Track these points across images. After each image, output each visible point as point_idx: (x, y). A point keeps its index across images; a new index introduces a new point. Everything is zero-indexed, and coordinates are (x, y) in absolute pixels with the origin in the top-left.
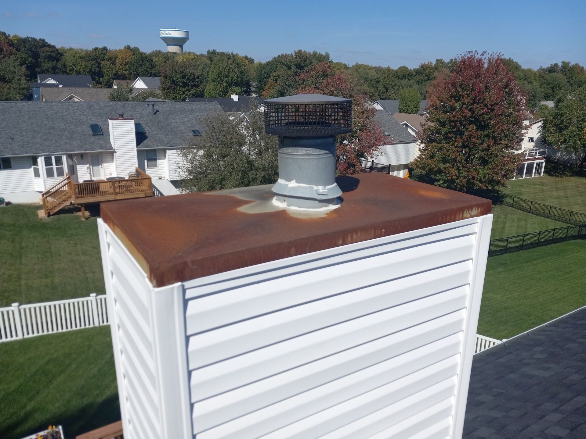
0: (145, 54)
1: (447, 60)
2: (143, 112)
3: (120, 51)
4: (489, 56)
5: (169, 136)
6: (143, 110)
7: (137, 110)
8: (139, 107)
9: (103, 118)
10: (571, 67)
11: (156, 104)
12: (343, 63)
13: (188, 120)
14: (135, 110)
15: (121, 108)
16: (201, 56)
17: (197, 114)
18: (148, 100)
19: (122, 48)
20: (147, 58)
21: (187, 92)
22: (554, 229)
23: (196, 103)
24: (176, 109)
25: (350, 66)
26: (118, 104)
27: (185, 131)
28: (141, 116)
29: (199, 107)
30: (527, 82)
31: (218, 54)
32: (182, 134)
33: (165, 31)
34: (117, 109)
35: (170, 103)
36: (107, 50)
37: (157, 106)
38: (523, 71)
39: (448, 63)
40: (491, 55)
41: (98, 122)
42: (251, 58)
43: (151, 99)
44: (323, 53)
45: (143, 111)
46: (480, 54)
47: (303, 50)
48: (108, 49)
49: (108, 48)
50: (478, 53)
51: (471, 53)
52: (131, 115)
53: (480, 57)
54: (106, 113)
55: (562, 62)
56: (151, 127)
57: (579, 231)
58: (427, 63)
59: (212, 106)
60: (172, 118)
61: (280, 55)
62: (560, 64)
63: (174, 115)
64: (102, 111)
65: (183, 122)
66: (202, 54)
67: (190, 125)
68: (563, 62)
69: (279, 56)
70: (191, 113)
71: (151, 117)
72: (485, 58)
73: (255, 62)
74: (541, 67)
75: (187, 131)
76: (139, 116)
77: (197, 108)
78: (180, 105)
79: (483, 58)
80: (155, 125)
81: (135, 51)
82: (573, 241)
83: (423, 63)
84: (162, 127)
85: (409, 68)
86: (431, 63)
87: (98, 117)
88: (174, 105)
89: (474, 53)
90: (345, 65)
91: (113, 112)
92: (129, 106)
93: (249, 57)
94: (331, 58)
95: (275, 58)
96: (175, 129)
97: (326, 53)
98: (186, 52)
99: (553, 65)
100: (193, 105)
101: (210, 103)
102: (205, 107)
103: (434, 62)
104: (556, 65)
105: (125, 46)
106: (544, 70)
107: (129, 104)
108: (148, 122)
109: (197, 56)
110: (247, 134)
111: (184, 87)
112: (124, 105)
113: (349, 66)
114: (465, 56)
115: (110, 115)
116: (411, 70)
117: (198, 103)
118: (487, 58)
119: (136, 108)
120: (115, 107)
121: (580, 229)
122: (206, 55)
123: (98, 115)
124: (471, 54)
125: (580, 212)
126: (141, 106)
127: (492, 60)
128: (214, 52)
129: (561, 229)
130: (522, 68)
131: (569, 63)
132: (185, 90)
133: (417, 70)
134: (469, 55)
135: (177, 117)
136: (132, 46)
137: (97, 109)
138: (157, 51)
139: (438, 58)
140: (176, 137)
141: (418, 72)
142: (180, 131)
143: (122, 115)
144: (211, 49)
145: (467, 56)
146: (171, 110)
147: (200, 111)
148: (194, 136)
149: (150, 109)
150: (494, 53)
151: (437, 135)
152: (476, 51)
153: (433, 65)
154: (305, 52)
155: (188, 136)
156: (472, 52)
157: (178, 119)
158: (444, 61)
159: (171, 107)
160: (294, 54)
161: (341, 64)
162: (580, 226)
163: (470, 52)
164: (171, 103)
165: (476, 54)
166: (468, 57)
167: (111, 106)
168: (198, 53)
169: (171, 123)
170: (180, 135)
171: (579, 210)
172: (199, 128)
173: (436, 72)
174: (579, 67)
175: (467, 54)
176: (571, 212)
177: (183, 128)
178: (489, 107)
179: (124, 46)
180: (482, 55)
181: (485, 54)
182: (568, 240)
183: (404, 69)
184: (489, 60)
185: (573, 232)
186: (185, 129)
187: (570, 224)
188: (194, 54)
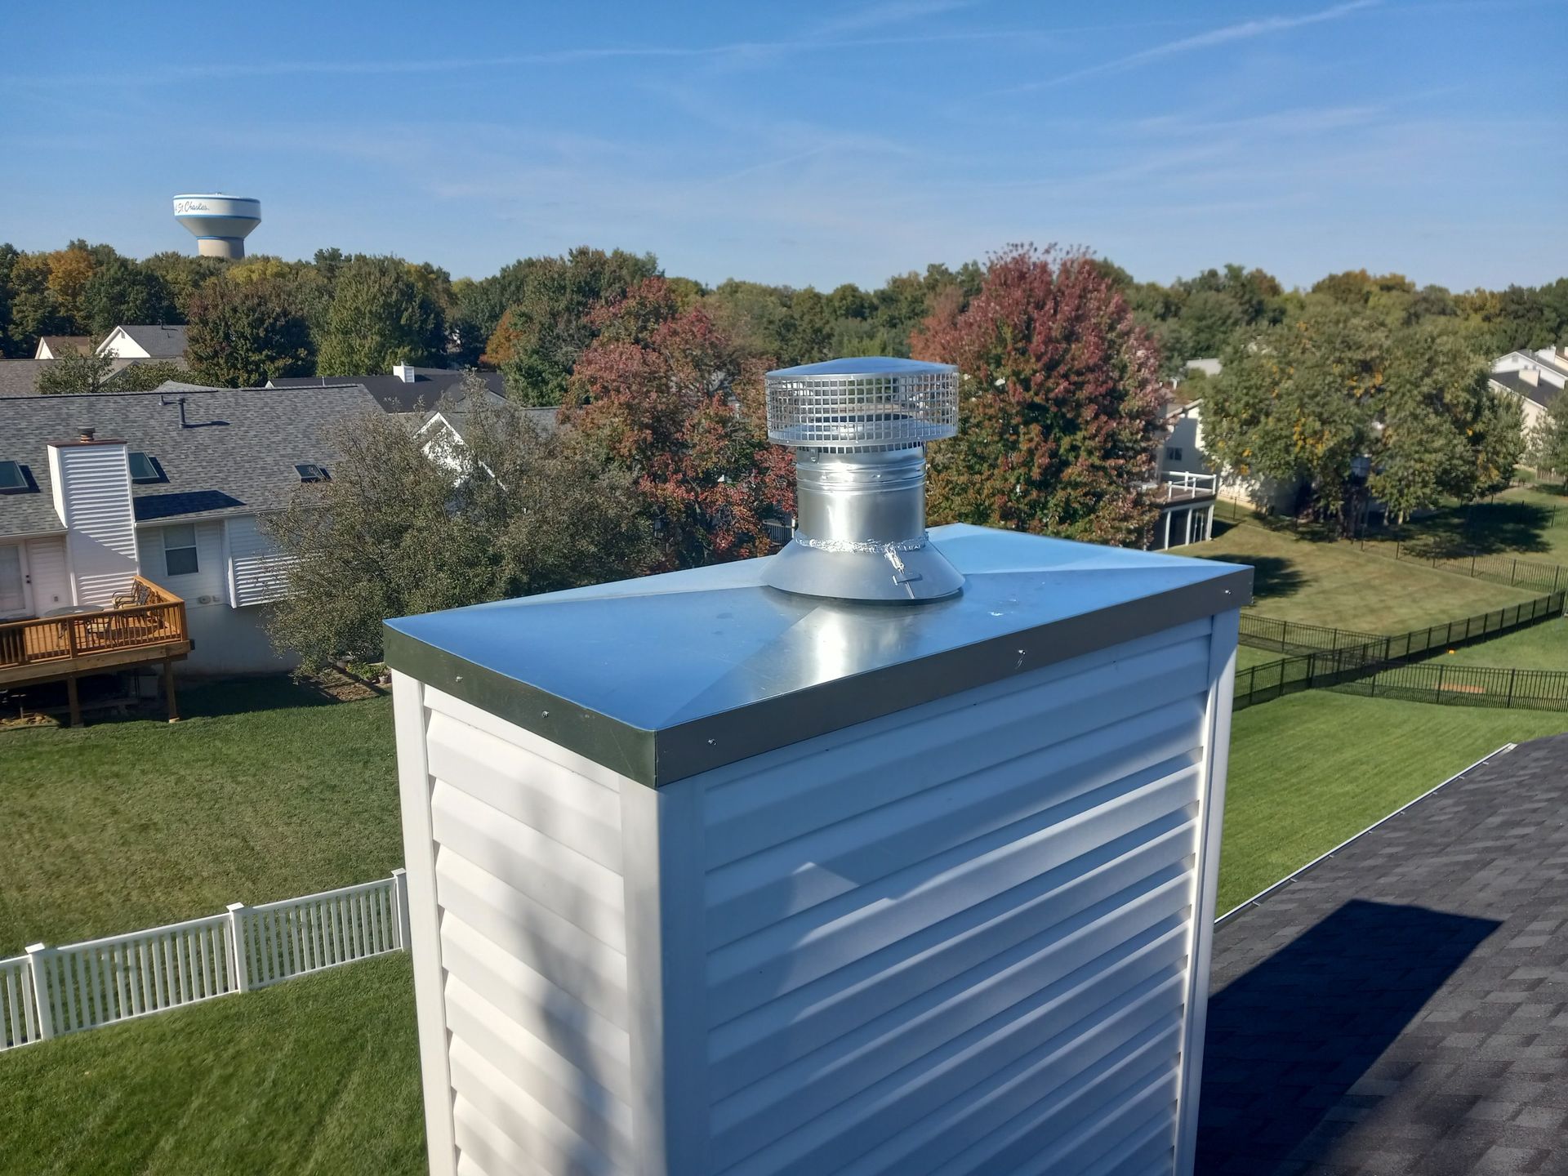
0: (133, 262)
1: (954, 267)
2: (152, 422)
3: (58, 257)
4: (1063, 255)
5: (231, 485)
6: (152, 418)
7: (132, 417)
8: (138, 408)
9: (28, 443)
10: (1246, 277)
11: (191, 398)
12: (692, 277)
13: (285, 440)
14: (127, 416)
15: (84, 412)
16: (300, 266)
17: (308, 421)
18: (161, 389)
19: (63, 247)
20: (141, 274)
21: (268, 363)
22: (1253, 668)
23: (305, 391)
24: (248, 411)
25: (713, 286)
26: (73, 403)
27: (275, 468)
28: (146, 434)
29: (314, 404)
30: (1152, 316)
31: (348, 259)
32: (269, 476)
33: (190, 200)
34: (70, 416)
35: (229, 394)
36: (15, 253)
37: (192, 405)
38: (1138, 288)
39: (959, 273)
40: (1068, 253)
41: (15, 453)
42: (440, 270)
43: (170, 386)
44: (641, 255)
45: (149, 418)
46: (1041, 250)
47: (592, 248)
48: (19, 251)
49: (18, 248)
50: (1036, 249)
51: (1019, 248)
52: (115, 431)
53: (1043, 258)
54: (37, 429)
55: (1226, 266)
56: (177, 462)
57: (1309, 668)
58: (905, 276)
59: (350, 397)
60: (236, 434)
61: (522, 260)
62: (1222, 272)
63: (243, 426)
64: (24, 424)
65: (269, 446)
66: (300, 261)
67: (289, 451)
68: (1229, 267)
69: (519, 262)
70: (290, 419)
71: (174, 434)
72: (1055, 260)
73: (453, 278)
74: (1179, 279)
75: (282, 468)
76: (139, 434)
77: (307, 406)
78: (259, 399)
79: (1049, 258)
80: (187, 456)
81: (100, 257)
82: (1298, 695)
83: (896, 276)
84: (211, 461)
85: (862, 289)
86: (917, 275)
87: (13, 440)
88: (241, 400)
89: (1026, 247)
90: (696, 284)
91: (60, 424)
92: (108, 408)
93: (435, 268)
94: (660, 268)
95: (508, 267)
96: (247, 465)
97: (648, 253)
98: (255, 258)
99: (1206, 273)
100: (296, 397)
101: (345, 390)
102: (330, 402)
103: (923, 273)
104: (1213, 274)
105: (72, 243)
106: (1185, 285)
107: (109, 401)
108: (168, 448)
109: (288, 265)
110: (459, 469)
111: (259, 350)
112: (91, 405)
113: (709, 287)
114: (1004, 257)
115: (49, 434)
116: (867, 294)
117: (310, 393)
118: (1058, 261)
119: (129, 411)
120: (65, 411)
121: (1309, 663)
122: (314, 263)
123: (14, 436)
124: (1021, 251)
125: (1305, 623)
126: (146, 406)
127: (1071, 266)
128: (335, 255)
129: (1265, 667)
130: (1136, 280)
131: (1240, 269)
132: (263, 357)
133: (883, 292)
134: (1015, 254)
135: (253, 433)
136: (93, 242)
137: (8, 418)
138: (166, 256)
139: (932, 263)
140: (251, 487)
141: (886, 298)
142: (263, 468)
143: (89, 433)
144: (326, 247)
145: (1011, 255)
146: (233, 414)
147: (317, 413)
148: (303, 480)
149: (172, 413)
150: (1075, 248)
151: (950, 455)
152: (1031, 244)
153: (922, 280)
154: (597, 252)
155: (285, 480)
156: (1022, 246)
157: (256, 436)
158: (946, 269)
159: (233, 405)
160: (567, 257)
161: (687, 282)
162: (1309, 657)
163: (1017, 246)
164: (234, 395)
165: (1033, 250)
166: (1014, 258)
167: (52, 407)
168: (290, 258)
169: (234, 448)
170: (263, 479)
171: (1302, 619)
172: (316, 459)
173: (931, 295)
174: (1265, 277)
175: (1011, 251)
176: (1285, 625)
177: (269, 460)
178: (1074, 378)
179: (68, 243)
180: (1047, 252)
181: (1052, 252)
182: (1286, 693)
183: (849, 292)
184: (1064, 265)
185: (1296, 672)
186: (277, 463)
187: (1287, 653)
188: (278, 259)
